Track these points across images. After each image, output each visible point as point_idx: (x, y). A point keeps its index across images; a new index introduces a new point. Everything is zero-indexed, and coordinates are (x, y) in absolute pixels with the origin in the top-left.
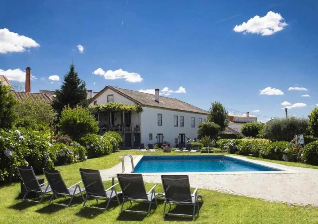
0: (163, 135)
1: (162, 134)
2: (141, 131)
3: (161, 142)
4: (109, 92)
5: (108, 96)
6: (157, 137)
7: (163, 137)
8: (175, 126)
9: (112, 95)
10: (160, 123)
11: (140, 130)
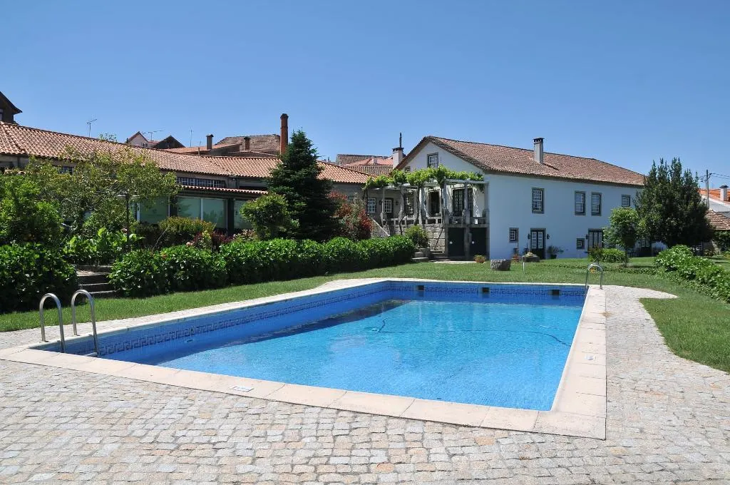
0: (547, 233)
1: (543, 231)
2: (489, 224)
3: (540, 247)
4: (431, 149)
5: (429, 156)
6: (529, 237)
7: (545, 237)
8: (577, 213)
9: (436, 154)
10: (538, 207)
11: (487, 221)
